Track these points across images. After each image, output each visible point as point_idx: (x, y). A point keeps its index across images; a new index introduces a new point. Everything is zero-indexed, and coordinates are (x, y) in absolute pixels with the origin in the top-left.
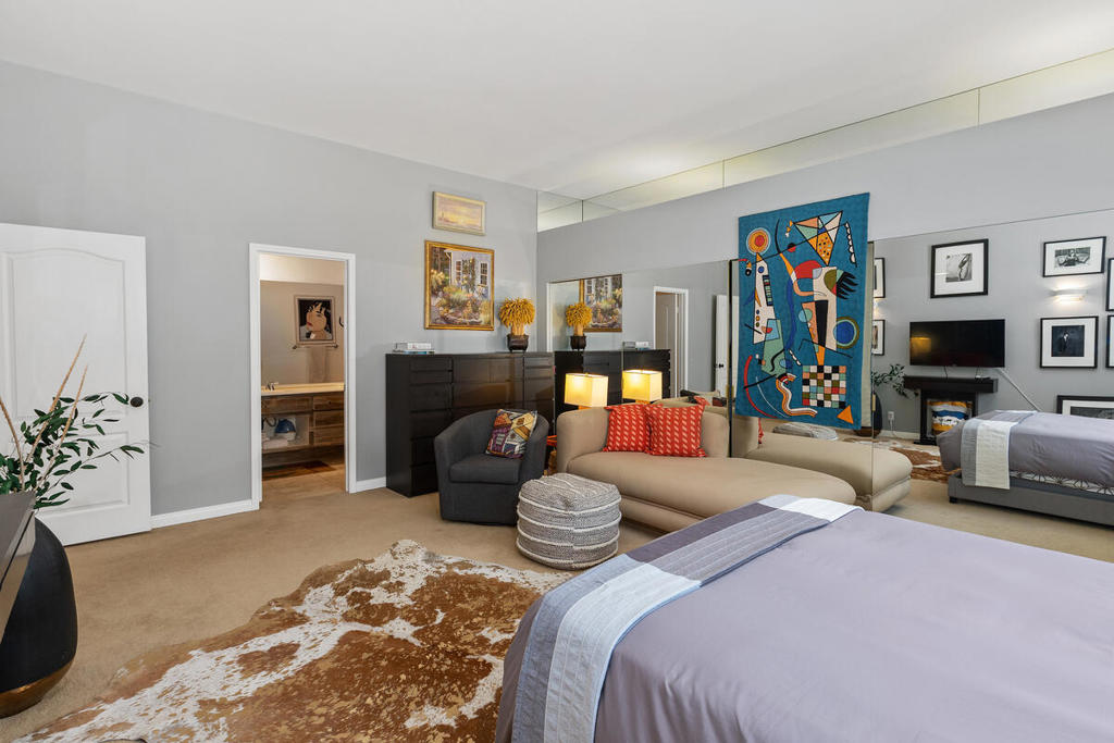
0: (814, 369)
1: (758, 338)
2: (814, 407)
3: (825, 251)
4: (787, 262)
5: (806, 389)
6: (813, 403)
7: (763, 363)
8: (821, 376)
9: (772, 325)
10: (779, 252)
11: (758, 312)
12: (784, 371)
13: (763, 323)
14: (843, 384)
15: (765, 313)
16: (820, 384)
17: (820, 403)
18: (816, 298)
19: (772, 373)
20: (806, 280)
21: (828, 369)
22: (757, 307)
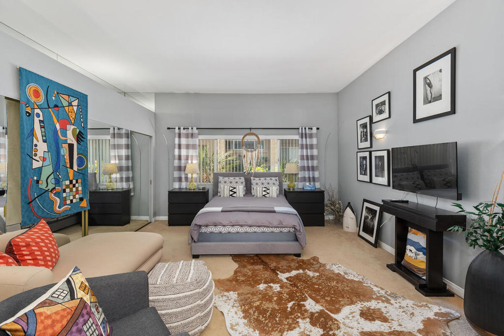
0: (68, 182)
1: (36, 165)
2: (69, 205)
3: (72, 116)
4: (53, 115)
5: (64, 195)
6: (68, 202)
7: (40, 182)
8: (71, 186)
9: (46, 155)
10: (49, 108)
11: (36, 145)
12: (54, 186)
13: (40, 153)
14: (80, 189)
15: (42, 148)
16: (71, 190)
17: (72, 201)
18: (69, 142)
19: (47, 189)
20: (64, 129)
21: (74, 182)
22: (35, 142)
